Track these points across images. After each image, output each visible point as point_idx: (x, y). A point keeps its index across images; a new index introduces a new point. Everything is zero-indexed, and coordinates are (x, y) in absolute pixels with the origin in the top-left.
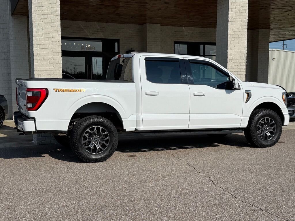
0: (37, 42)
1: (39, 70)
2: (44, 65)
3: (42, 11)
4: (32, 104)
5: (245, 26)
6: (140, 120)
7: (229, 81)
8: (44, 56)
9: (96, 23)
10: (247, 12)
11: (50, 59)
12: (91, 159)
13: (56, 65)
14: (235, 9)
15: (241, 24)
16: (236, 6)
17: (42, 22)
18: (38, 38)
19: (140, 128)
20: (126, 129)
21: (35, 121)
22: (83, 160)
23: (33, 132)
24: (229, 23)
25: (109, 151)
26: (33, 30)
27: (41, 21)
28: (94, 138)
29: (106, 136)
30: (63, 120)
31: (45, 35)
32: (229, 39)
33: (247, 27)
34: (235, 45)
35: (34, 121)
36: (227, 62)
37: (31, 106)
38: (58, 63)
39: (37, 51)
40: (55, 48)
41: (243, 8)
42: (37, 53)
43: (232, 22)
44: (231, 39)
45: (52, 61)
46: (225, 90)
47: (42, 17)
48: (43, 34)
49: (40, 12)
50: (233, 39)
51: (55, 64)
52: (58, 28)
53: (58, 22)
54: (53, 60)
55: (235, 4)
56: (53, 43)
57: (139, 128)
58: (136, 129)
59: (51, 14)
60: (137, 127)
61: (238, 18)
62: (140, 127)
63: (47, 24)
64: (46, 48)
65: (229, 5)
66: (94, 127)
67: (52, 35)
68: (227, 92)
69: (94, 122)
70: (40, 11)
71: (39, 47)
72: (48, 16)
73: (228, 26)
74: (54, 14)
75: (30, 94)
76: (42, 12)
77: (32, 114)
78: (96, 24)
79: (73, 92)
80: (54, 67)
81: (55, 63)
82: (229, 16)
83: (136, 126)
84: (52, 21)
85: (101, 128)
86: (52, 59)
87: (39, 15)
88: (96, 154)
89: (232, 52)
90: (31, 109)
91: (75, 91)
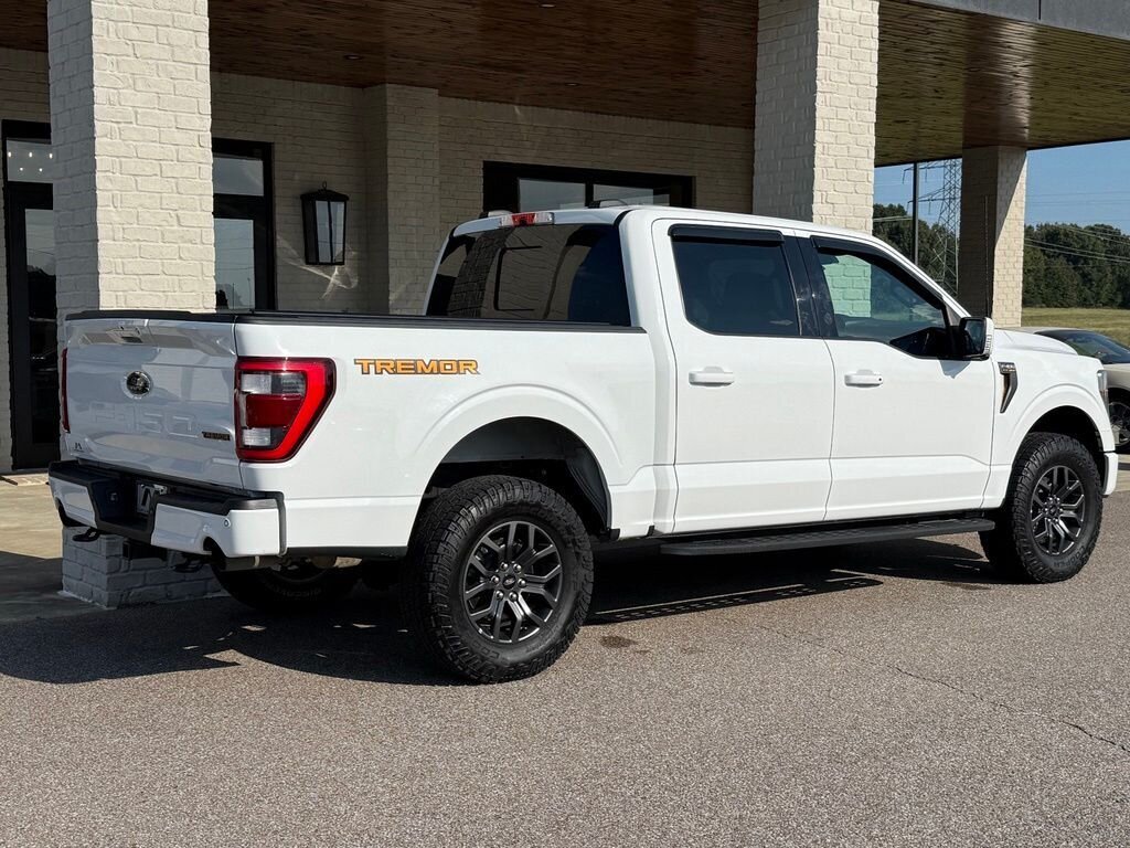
0: (110, 145)
1: (120, 271)
2: (140, 248)
3: (135, 8)
4: (269, 430)
5: (867, 112)
6: (669, 491)
7: (944, 327)
8: (140, 209)
10: (876, 57)
11: (164, 223)
12: (498, 667)
13: (189, 251)
14: (837, 46)
15: (855, 104)
16: (842, 35)
17: (132, 58)
18: (115, 125)
19: (668, 526)
20: (619, 530)
21: (281, 507)
22: (467, 672)
23: (257, 560)
24: (819, 98)
25: (560, 627)
26: (96, 90)
27: (131, 52)
28: (502, 575)
29: (549, 562)
30: (392, 501)
31: (145, 114)
32: (817, 162)
33: (874, 119)
34: (836, 183)
35: (277, 510)
37: (266, 441)
38: (198, 241)
39: (110, 187)
40: (186, 173)
41: (863, 44)
42: (110, 194)
43: (828, 95)
44: (825, 159)
45: (173, 232)
46: (938, 361)
47: (134, 34)
48: (140, 110)
49: (126, 12)
50: (831, 162)
51: (186, 245)
52: (201, 85)
53: (199, 59)
54: (176, 228)
55: (838, 26)
56: (177, 151)
57: (665, 523)
58: (652, 528)
59: (170, 23)
60: (656, 521)
61: (845, 79)
62: (668, 521)
63: (154, 67)
64: (148, 170)
65: (820, 27)
66: (509, 526)
67: (176, 117)
68: (946, 371)
69: (512, 505)
70: (127, 8)
71: (118, 166)
72: (160, 33)
73: (814, 109)
74: (186, 27)
75: (258, 384)
76: (132, 11)
77: (270, 475)
79: (432, 373)
80: (180, 258)
81: (185, 242)
82: (820, 71)
83: (655, 516)
84: (173, 54)
85: (532, 528)
86: (175, 223)
87: (120, 24)
88: (516, 644)
89: (827, 209)
90: (264, 454)
91: (438, 368)
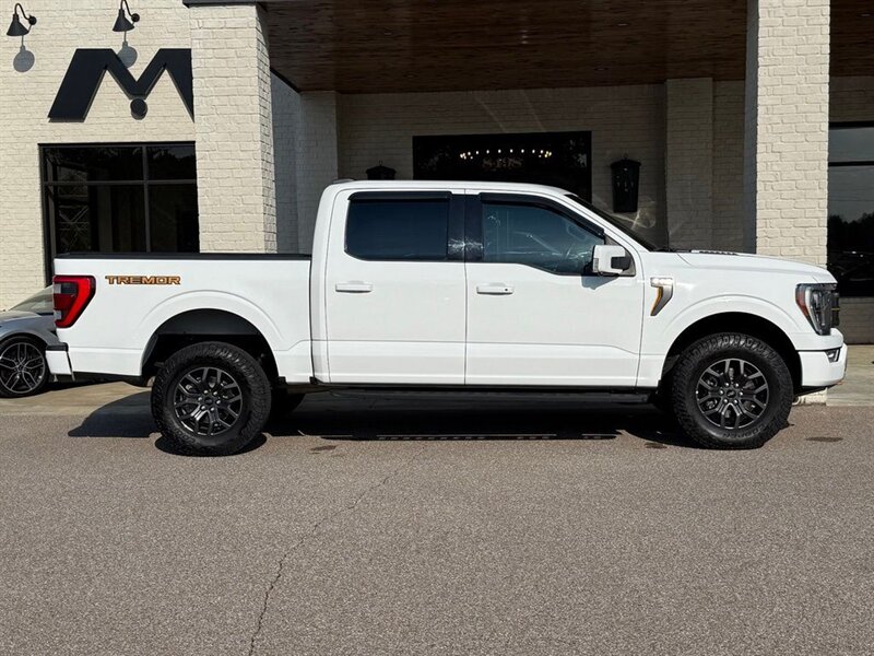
6: (321, 356)
9: (522, 91)
10: (827, 30)
15: (804, 71)
16: (785, 18)
19: (325, 377)
20: (285, 377)
24: (761, 71)
33: (827, 79)
34: (783, 136)
36: (756, 192)
41: (811, 22)
43: (771, 68)
44: (769, 119)
48: (220, 143)
50: (776, 119)
55: (782, 12)
57: (322, 376)
58: (313, 378)
60: (315, 374)
61: (791, 52)
62: (324, 374)
63: (228, 119)
78: (521, 95)
79: (151, 283)
89: (773, 157)
91: (155, 281)
